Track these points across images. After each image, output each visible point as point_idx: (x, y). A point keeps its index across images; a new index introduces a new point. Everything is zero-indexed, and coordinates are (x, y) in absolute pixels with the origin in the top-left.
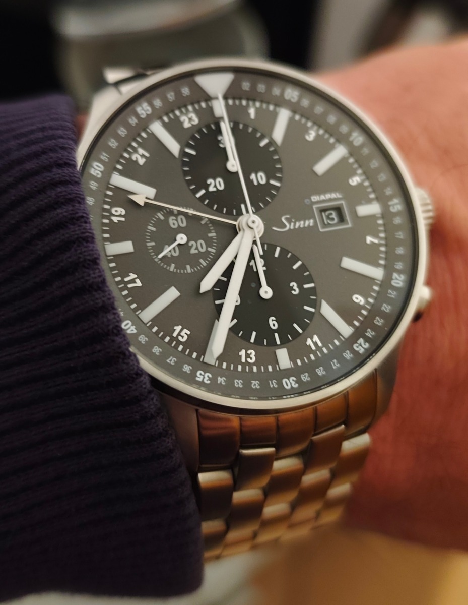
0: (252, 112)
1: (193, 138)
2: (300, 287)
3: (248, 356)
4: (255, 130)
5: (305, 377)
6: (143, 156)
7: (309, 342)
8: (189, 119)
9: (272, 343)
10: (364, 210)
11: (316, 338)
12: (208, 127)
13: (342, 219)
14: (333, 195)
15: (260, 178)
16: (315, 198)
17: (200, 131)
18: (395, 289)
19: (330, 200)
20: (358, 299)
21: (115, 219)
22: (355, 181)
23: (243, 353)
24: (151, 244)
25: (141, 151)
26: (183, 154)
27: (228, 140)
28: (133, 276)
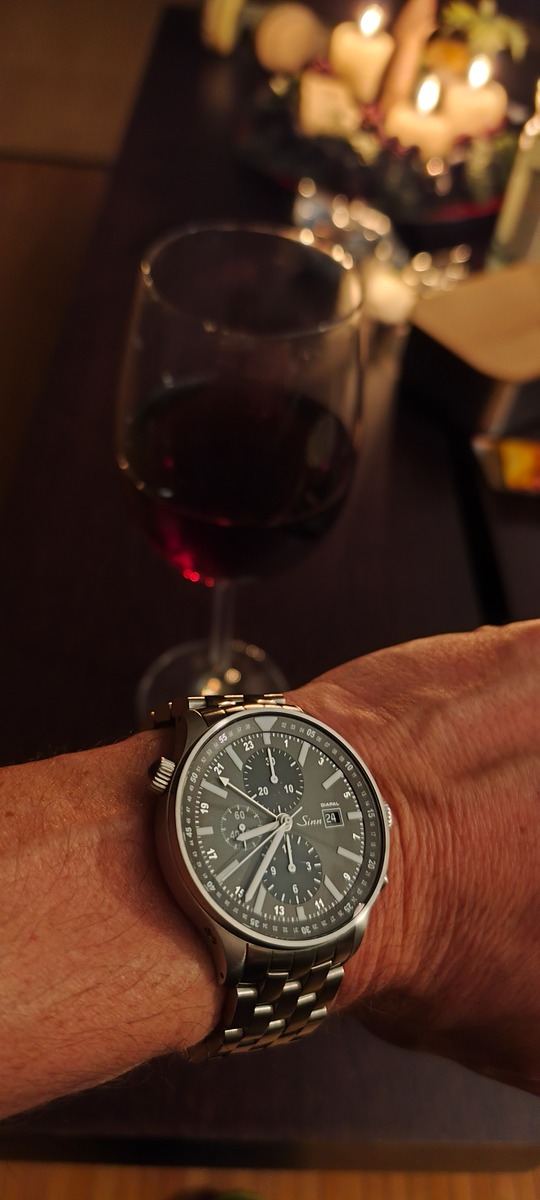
0: (286, 742)
1: (251, 758)
2: (312, 865)
3: (279, 910)
4: (288, 756)
5: (315, 927)
6: (220, 769)
7: (317, 903)
8: (249, 746)
9: (294, 902)
10: (352, 816)
11: (321, 901)
12: (260, 751)
13: (338, 821)
14: (334, 804)
15: (290, 789)
16: (323, 805)
17: (255, 754)
18: (369, 870)
19: (332, 807)
20: (347, 876)
21: (203, 811)
22: (347, 795)
23: (276, 908)
24: (223, 829)
25: (219, 765)
26: (245, 769)
27: (272, 761)
28: (212, 851)
